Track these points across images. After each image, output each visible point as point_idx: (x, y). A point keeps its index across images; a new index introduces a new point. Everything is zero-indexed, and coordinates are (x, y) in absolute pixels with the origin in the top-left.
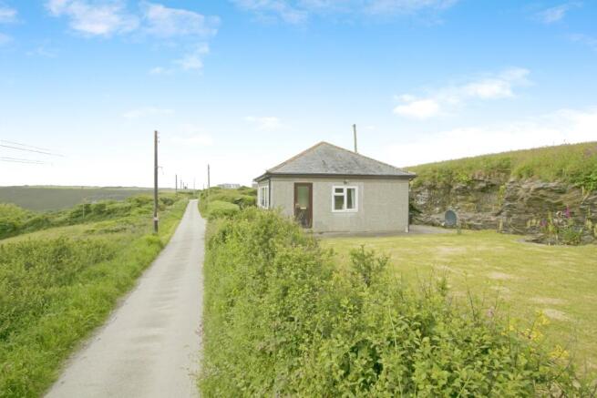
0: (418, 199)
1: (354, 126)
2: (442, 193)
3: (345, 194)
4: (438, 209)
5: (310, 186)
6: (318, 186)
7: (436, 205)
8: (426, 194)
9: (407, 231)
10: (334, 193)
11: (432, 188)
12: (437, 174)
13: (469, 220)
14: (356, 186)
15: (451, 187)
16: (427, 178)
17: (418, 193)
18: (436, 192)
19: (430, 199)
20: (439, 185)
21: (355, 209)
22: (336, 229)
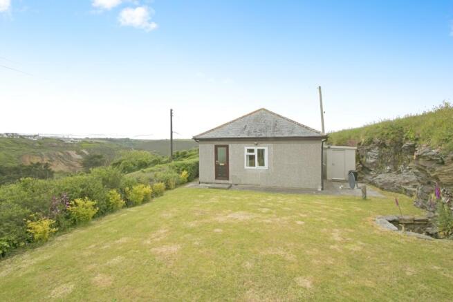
0: (367, 157)
1: (320, 88)
2: (392, 151)
3: (256, 153)
4: (388, 168)
5: (227, 147)
6: (233, 147)
7: (388, 164)
8: (376, 152)
9: (320, 190)
10: (246, 153)
11: (382, 145)
12: (386, 132)
14: (265, 147)
15: (402, 144)
16: (378, 135)
17: (369, 150)
18: (388, 150)
19: (380, 157)
20: (388, 142)
21: (266, 167)
22: (249, 182)
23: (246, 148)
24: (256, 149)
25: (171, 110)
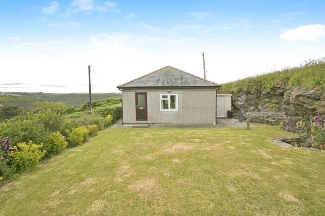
0: (238, 101)
1: (203, 54)
2: (255, 97)
3: (169, 99)
4: (252, 108)
5: (146, 94)
6: (151, 95)
7: (251, 105)
8: (244, 97)
9: (215, 124)
10: (161, 99)
11: (248, 93)
12: (251, 84)
13: (268, 117)
14: (177, 94)
15: (261, 92)
16: (245, 86)
17: (239, 97)
18: (251, 96)
19: (247, 101)
20: (252, 91)
21: (177, 109)
22: (163, 121)
23: (161, 95)
24: (169, 95)
25: (89, 67)
